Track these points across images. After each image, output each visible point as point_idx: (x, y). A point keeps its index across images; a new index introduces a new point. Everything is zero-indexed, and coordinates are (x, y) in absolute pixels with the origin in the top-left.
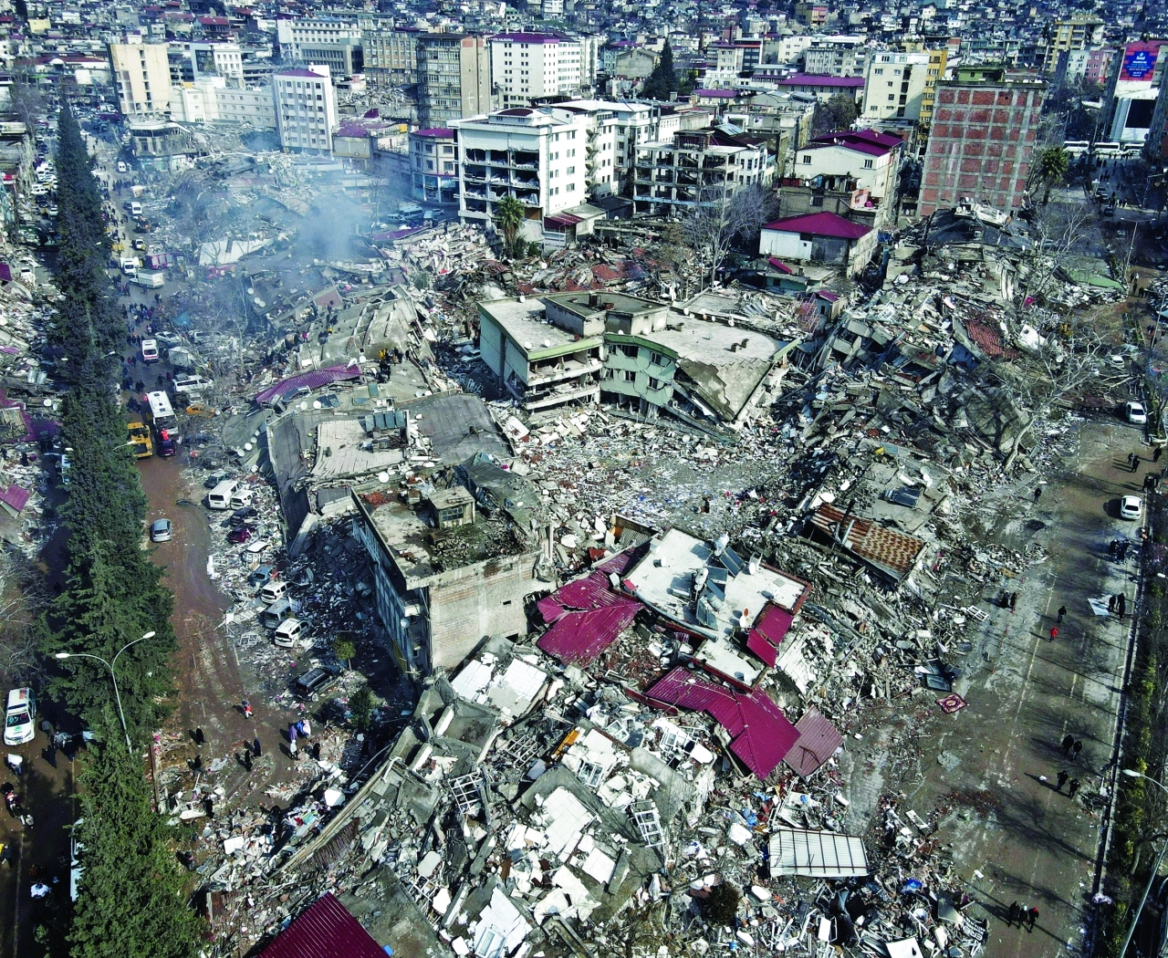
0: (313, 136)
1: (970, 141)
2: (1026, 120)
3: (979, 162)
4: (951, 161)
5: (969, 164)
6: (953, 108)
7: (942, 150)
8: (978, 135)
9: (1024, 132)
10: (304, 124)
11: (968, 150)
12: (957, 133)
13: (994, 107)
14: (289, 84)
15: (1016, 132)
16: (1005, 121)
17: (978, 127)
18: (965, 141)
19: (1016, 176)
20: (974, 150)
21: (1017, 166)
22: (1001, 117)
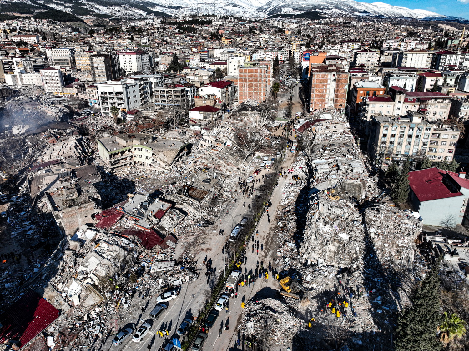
0: (56, 89)
1: (249, 83)
2: (263, 77)
3: (252, 88)
4: (245, 88)
5: (250, 89)
6: (243, 74)
7: (242, 86)
8: (251, 81)
9: (263, 80)
10: (52, 85)
11: (249, 85)
12: (246, 81)
13: (254, 73)
14: (46, 72)
15: (261, 80)
16: (257, 77)
17: (251, 79)
18: (248, 83)
19: (263, 92)
20: (251, 85)
21: (262, 89)
22: (256, 76)
